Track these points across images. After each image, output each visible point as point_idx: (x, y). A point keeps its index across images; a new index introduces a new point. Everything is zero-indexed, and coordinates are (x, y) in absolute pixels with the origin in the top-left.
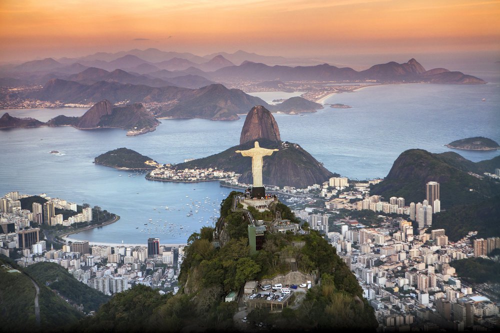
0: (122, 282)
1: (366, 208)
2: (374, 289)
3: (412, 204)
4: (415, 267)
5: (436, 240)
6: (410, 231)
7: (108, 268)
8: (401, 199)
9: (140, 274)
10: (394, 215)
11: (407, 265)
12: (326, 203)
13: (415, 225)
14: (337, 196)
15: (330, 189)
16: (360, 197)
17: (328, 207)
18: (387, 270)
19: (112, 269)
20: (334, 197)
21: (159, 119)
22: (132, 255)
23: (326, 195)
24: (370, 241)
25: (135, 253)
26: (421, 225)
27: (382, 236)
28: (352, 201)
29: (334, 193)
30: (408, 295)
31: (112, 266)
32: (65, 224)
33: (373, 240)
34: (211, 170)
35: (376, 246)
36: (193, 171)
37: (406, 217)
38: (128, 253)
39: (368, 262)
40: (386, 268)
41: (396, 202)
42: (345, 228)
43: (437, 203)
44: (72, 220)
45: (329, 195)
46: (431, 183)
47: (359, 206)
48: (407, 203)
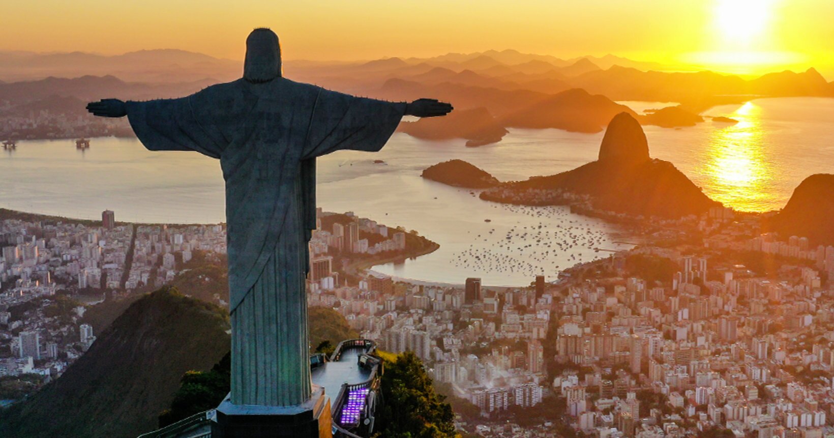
0: (422, 338)
1: (756, 248)
2: (769, 368)
3: (821, 247)
4: (825, 336)
6: (817, 283)
7: (411, 315)
8: (804, 239)
9: (451, 326)
10: (795, 260)
11: (813, 332)
12: (704, 240)
13: (823, 276)
14: (719, 231)
15: (710, 222)
16: (749, 233)
17: (706, 245)
19: (416, 317)
20: (712, 233)
21: (507, 129)
22: (444, 299)
23: (704, 230)
24: (762, 295)
25: (448, 297)
27: (778, 288)
28: (738, 239)
29: (715, 226)
30: (816, 379)
31: (417, 313)
32: (370, 252)
33: (767, 294)
34: (560, 191)
35: (770, 302)
36: (537, 191)
37: (811, 264)
38: (440, 297)
39: (760, 326)
40: (784, 336)
41: (797, 243)
42: (729, 276)
44: (379, 247)
45: (708, 229)
47: (748, 246)
48: (813, 246)
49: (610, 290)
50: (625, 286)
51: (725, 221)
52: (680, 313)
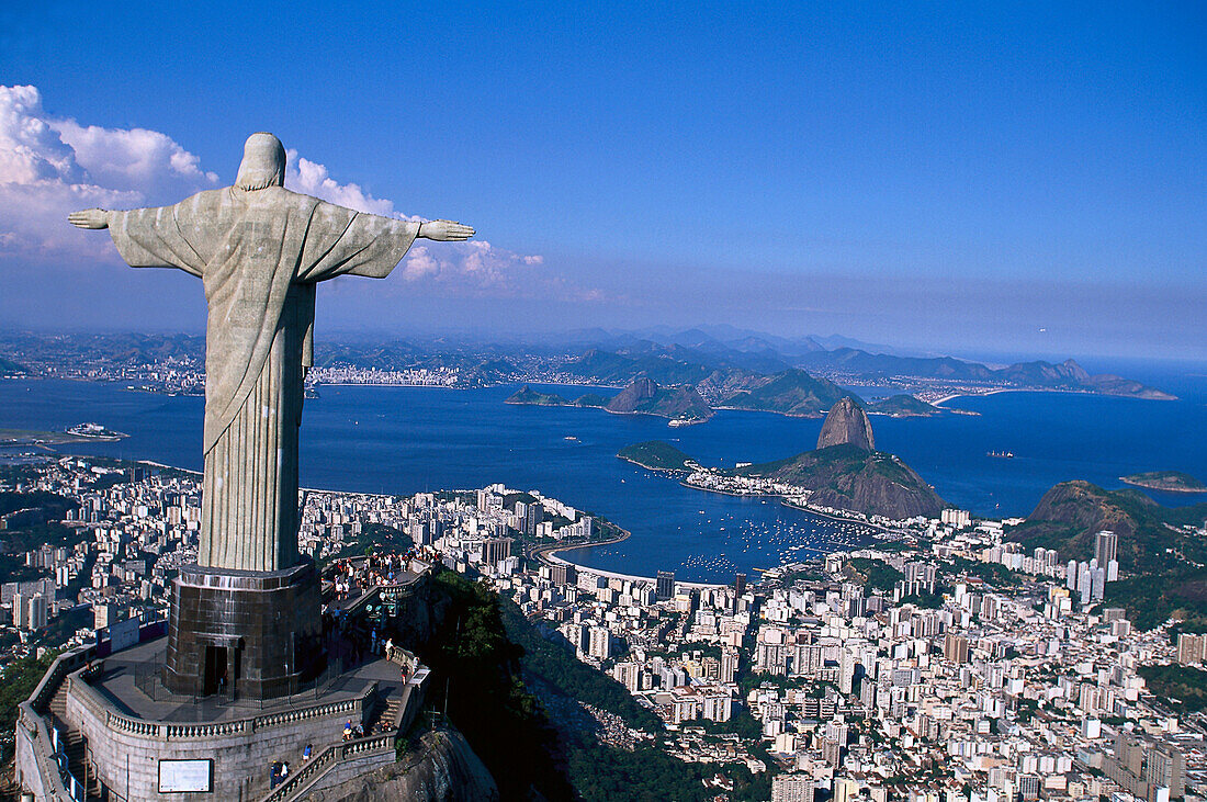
1: (995, 560)
2: (1004, 698)
3: (1072, 562)
4: (1074, 668)
5: (1110, 625)
6: (1066, 605)
8: (1052, 552)
10: (1040, 578)
11: (1060, 662)
12: (934, 546)
13: (1075, 597)
14: (952, 537)
15: (941, 527)
16: (986, 541)
17: (936, 552)
18: (1026, 667)
20: (945, 539)
22: (631, 592)
23: (935, 534)
25: (636, 591)
26: (1085, 599)
28: (974, 548)
29: (948, 531)
32: (554, 535)
37: (1061, 582)
38: (627, 590)
40: (1023, 662)
41: (1044, 556)
42: (961, 588)
43: (1114, 565)
44: (564, 531)
45: (940, 534)
46: (1105, 533)
47: (986, 557)
48: (1062, 560)
49: (821, 596)
50: (840, 592)
51: (961, 527)
52: (900, 628)
